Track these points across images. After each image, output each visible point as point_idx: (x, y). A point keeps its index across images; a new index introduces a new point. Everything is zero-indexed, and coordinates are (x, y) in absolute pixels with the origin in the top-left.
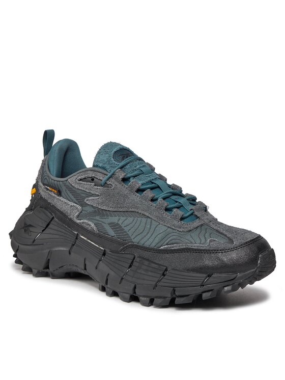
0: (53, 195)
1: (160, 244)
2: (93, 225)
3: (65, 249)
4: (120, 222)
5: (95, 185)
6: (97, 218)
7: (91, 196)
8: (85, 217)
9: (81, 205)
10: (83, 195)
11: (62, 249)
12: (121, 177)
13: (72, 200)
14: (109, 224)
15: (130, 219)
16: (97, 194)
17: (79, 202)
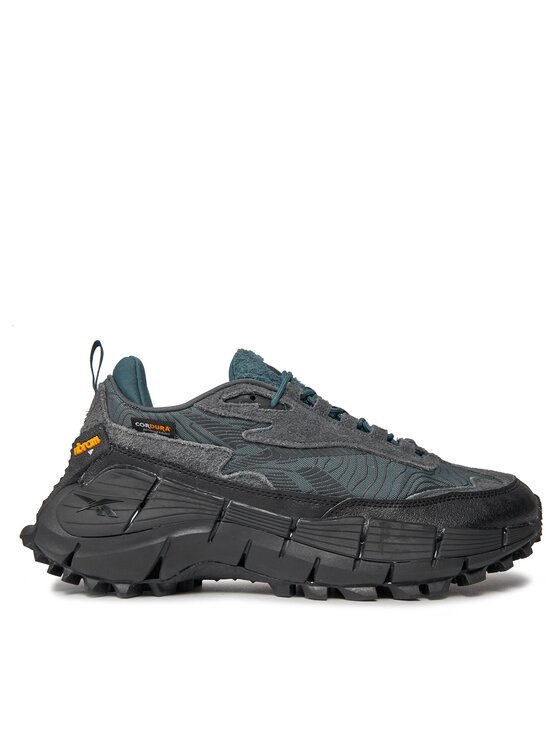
0: (157, 437)
1: (404, 493)
2: (264, 478)
3: (201, 531)
4: (320, 466)
5: (260, 407)
6: (273, 464)
7: (253, 427)
8: (244, 465)
9: (233, 446)
10: (234, 427)
11: (195, 531)
12: (300, 393)
13: (210, 440)
14: (298, 472)
15: (335, 460)
16: (267, 421)
17: (225, 441)
